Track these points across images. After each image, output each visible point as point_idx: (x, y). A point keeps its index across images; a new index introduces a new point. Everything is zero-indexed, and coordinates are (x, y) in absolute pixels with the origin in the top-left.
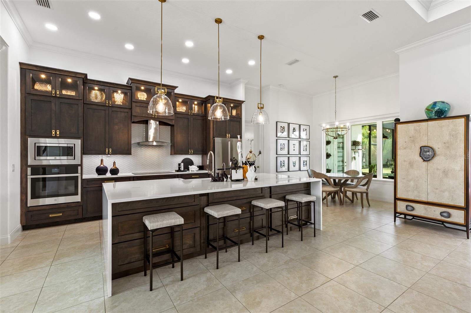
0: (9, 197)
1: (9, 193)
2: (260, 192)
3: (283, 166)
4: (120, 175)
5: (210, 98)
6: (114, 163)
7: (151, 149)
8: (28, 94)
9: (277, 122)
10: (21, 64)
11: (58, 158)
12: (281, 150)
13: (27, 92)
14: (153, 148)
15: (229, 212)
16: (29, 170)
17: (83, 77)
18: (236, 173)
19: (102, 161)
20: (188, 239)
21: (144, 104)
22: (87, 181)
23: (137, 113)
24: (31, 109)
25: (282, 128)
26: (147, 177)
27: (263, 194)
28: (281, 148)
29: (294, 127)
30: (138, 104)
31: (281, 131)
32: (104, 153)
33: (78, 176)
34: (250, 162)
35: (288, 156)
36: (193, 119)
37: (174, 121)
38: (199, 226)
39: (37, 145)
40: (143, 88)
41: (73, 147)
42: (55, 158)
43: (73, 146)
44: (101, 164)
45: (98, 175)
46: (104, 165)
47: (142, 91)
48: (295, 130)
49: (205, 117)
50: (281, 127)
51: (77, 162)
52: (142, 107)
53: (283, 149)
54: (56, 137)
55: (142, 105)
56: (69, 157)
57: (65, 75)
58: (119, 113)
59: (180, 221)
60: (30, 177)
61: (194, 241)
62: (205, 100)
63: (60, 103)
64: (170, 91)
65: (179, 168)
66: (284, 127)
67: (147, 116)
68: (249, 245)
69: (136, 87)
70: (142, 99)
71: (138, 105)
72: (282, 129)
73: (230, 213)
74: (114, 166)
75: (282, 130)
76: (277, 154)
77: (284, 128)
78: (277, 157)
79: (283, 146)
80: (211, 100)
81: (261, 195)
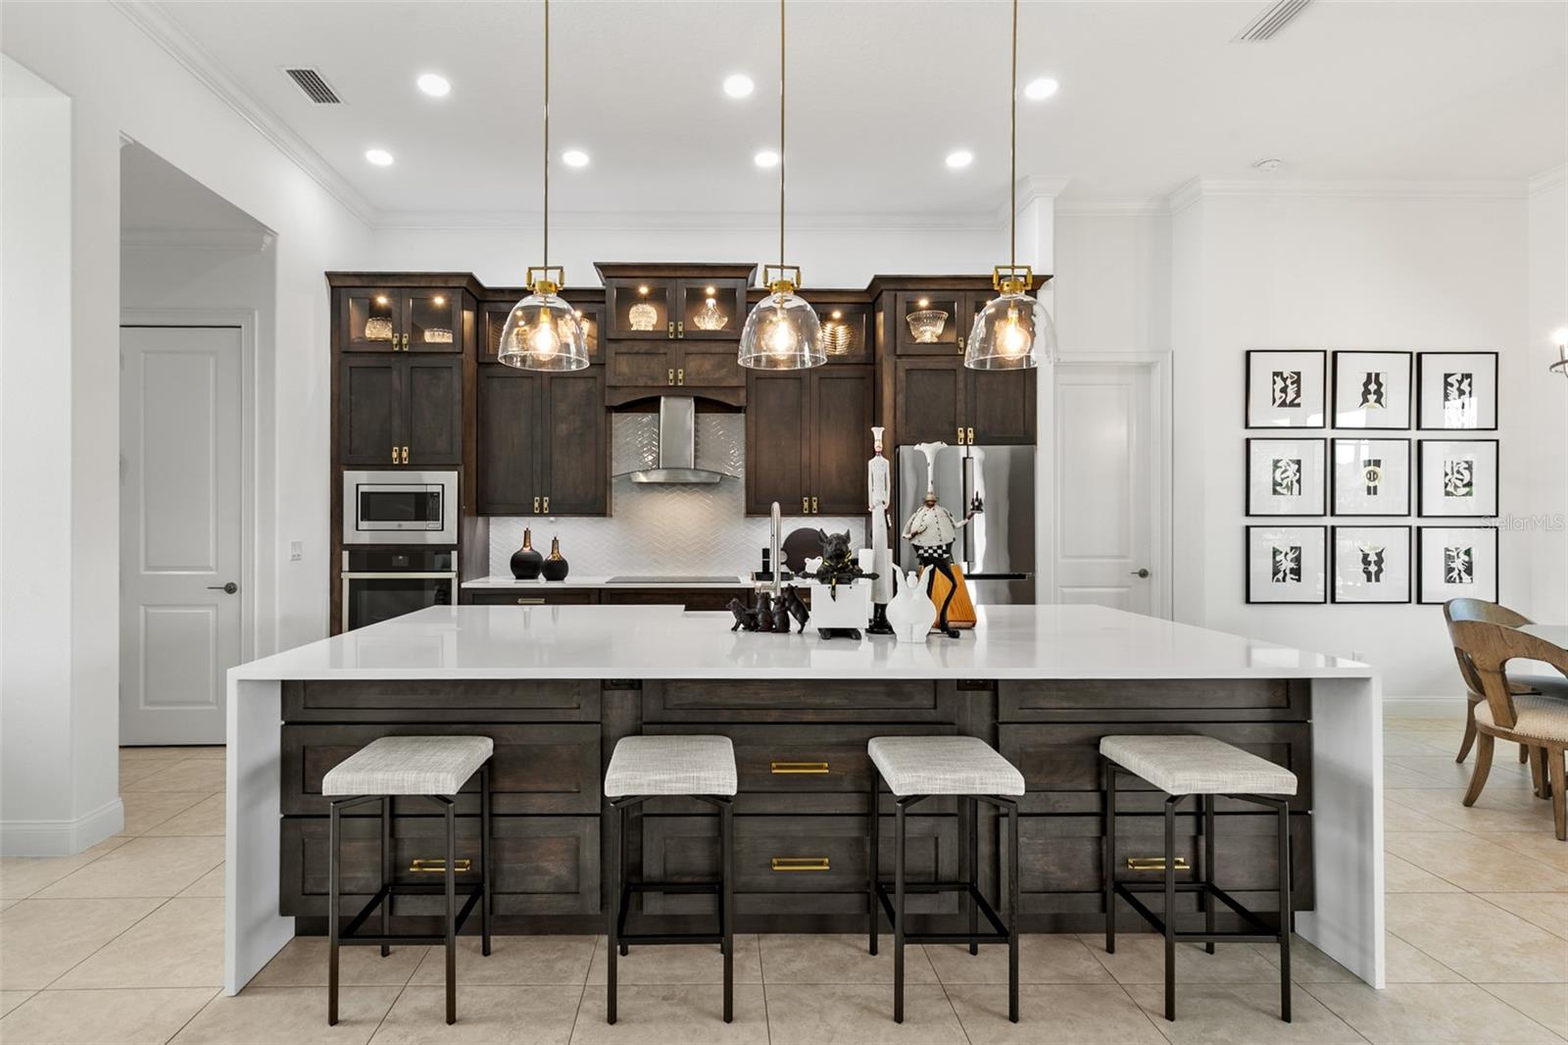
0: (277, 626)
1: (278, 617)
2: (927, 702)
3: (1289, 576)
4: (571, 581)
5: (882, 288)
6: (555, 542)
7: (678, 498)
8: (347, 355)
9: (1248, 353)
10: (330, 275)
11: (406, 525)
12: (1275, 492)
13: (343, 349)
14: (685, 494)
15: (666, 777)
16: (346, 554)
17: (464, 283)
18: (834, 597)
19: (527, 534)
20: (552, 858)
21: (641, 343)
22: (474, 595)
23: (621, 378)
24: (351, 394)
25: (1284, 380)
26: (642, 594)
27: (938, 709)
28: (1275, 484)
29: (1374, 371)
30: (623, 347)
31: (1278, 394)
32: (529, 512)
33: (450, 580)
34: (921, 552)
35: (1329, 521)
36: (821, 378)
37: (743, 394)
38: (599, 812)
39: (362, 489)
40: (644, 290)
41: (439, 493)
42: (400, 525)
43: (438, 489)
44: (525, 546)
45: (518, 578)
46: (531, 549)
47: (645, 300)
48: (1380, 385)
49: (869, 367)
50: (1275, 374)
51: (449, 536)
52: (637, 353)
53: (1290, 488)
54: (401, 467)
55: (636, 349)
56: (432, 524)
57: (423, 287)
58: (572, 381)
59: (437, 780)
60: (347, 576)
61: (577, 870)
62: (871, 301)
63: (412, 368)
64: (729, 284)
65: (766, 565)
66: (1298, 374)
67: (650, 383)
68: (857, 947)
69: (617, 289)
70: (642, 328)
71: (624, 350)
72: (1280, 384)
73: (670, 781)
74: (552, 553)
75: (1284, 390)
76: (1248, 514)
77: (1298, 382)
78: (1248, 528)
79: (1290, 473)
80: (884, 293)
81: (930, 719)
